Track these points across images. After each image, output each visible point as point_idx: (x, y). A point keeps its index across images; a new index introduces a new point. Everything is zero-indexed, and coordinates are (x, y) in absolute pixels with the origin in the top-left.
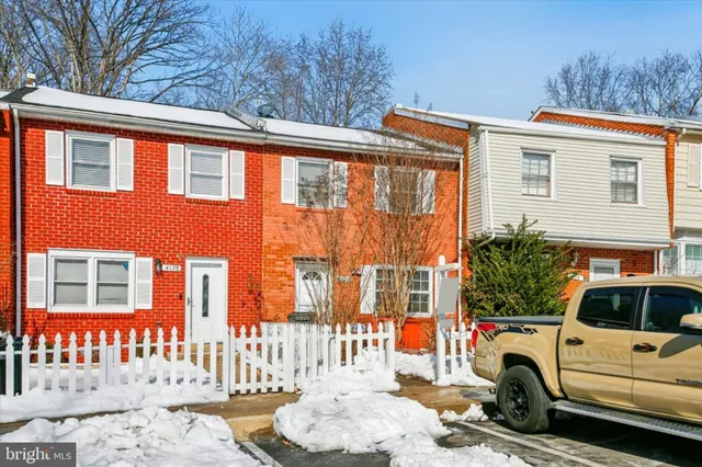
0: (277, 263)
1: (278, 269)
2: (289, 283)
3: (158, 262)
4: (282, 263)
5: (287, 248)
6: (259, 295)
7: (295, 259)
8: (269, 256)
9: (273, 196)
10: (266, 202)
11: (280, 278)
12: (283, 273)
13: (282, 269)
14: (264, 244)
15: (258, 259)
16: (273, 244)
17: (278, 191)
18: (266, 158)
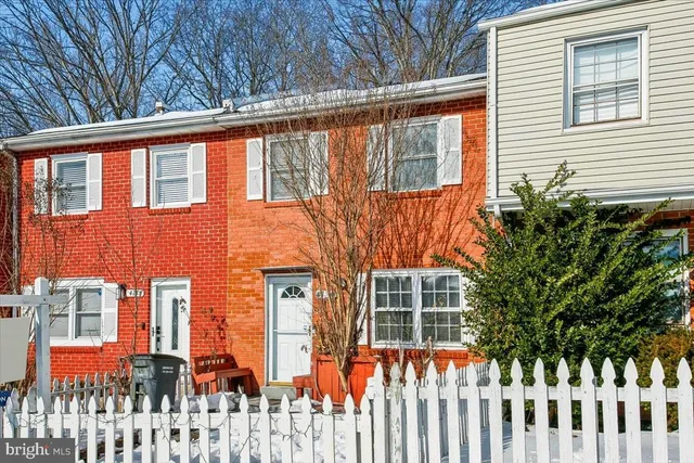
0: (244, 279)
1: (244, 287)
2: (256, 304)
3: (123, 288)
4: (249, 278)
5: (253, 258)
6: (223, 321)
7: (264, 272)
8: (235, 271)
9: (238, 193)
10: (230, 202)
11: (247, 299)
12: (251, 292)
13: (248, 287)
14: (229, 255)
15: (222, 275)
16: (239, 254)
17: (243, 185)
18: (231, 144)
